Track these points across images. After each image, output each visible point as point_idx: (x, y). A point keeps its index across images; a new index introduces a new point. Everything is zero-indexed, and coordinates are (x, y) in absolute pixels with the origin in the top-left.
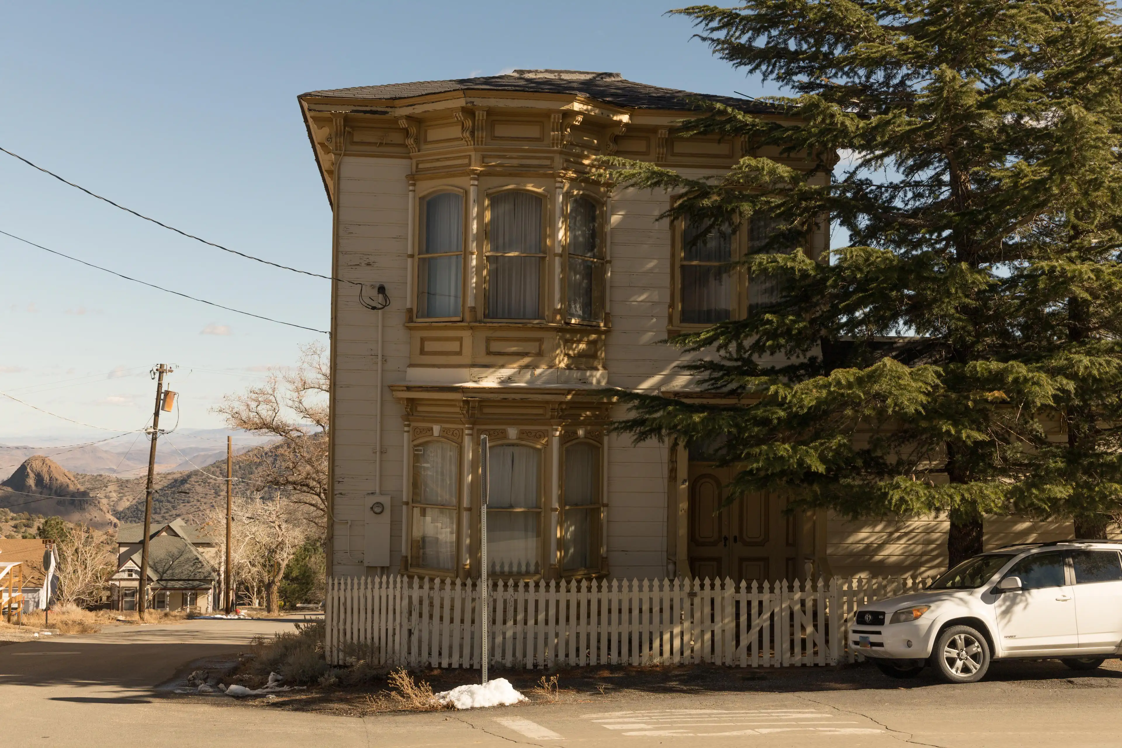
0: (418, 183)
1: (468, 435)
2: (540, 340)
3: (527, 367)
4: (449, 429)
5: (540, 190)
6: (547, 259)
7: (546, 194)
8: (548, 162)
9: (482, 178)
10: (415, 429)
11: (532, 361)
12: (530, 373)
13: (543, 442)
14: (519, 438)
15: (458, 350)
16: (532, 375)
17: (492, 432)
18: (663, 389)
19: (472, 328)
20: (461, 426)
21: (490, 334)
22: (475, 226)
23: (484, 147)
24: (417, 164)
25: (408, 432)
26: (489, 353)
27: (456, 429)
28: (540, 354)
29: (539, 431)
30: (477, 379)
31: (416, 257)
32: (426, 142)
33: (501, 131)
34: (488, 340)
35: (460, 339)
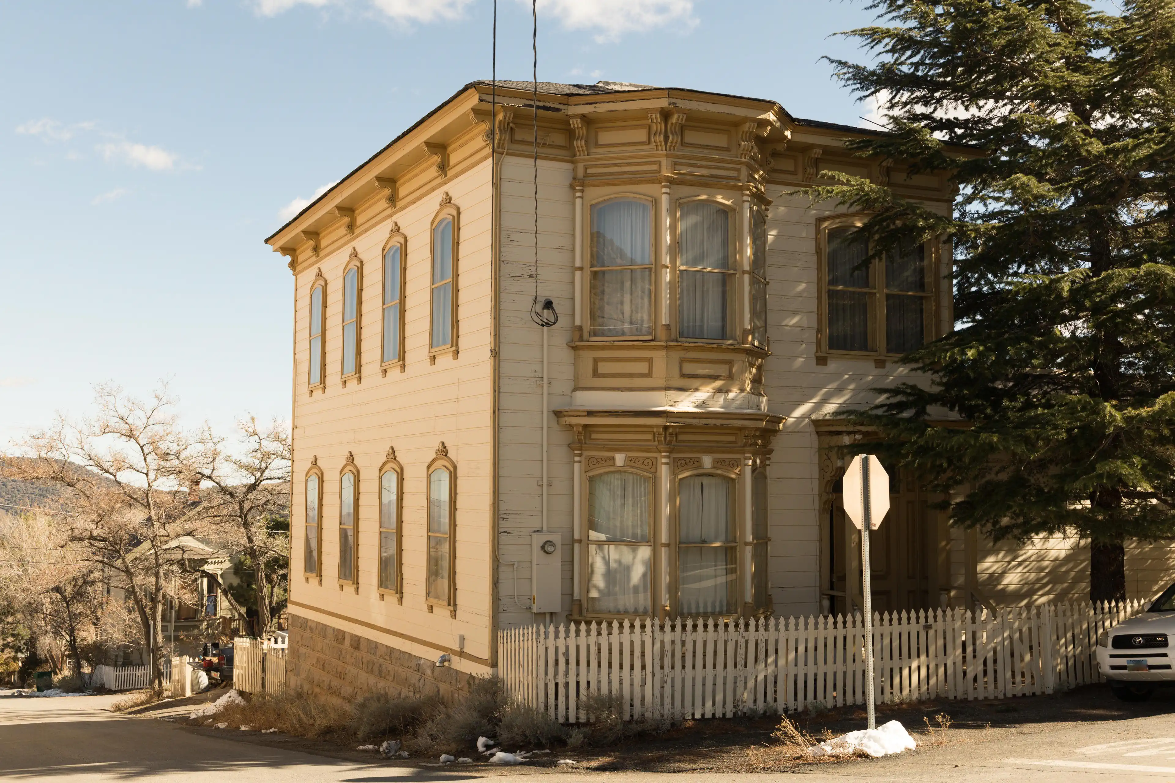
0: (586, 189)
1: (665, 463)
2: (730, 363)
3: (719, 390)
4: (638, 458)
5: (728, 203)
6: (738, 276)
7: (735, 206)
8: (734, 174)
9: (674, 187)
10: (589, 458)
11: (723, 385)
12: (723, 398)
13: (737, 471)
14: (714, 467)
15: (646, 371)
16: (725, 399)
17: (688, 461)
18: (813, 417)
19: (666, 347)
20: (655, 455)
21: (682, 354)
22: (668, 238)
23: (675, 152)
24: (586, 169)
25: (580, 462)
26: (683, 376)
27: (648, 458)
28: (731, 377)
29: (733, 459)
30: (672, 403)
31: (588, 271)
32: (597, 145)
33: (691, 137)
34: (682, 361)
35: (650, 360)
